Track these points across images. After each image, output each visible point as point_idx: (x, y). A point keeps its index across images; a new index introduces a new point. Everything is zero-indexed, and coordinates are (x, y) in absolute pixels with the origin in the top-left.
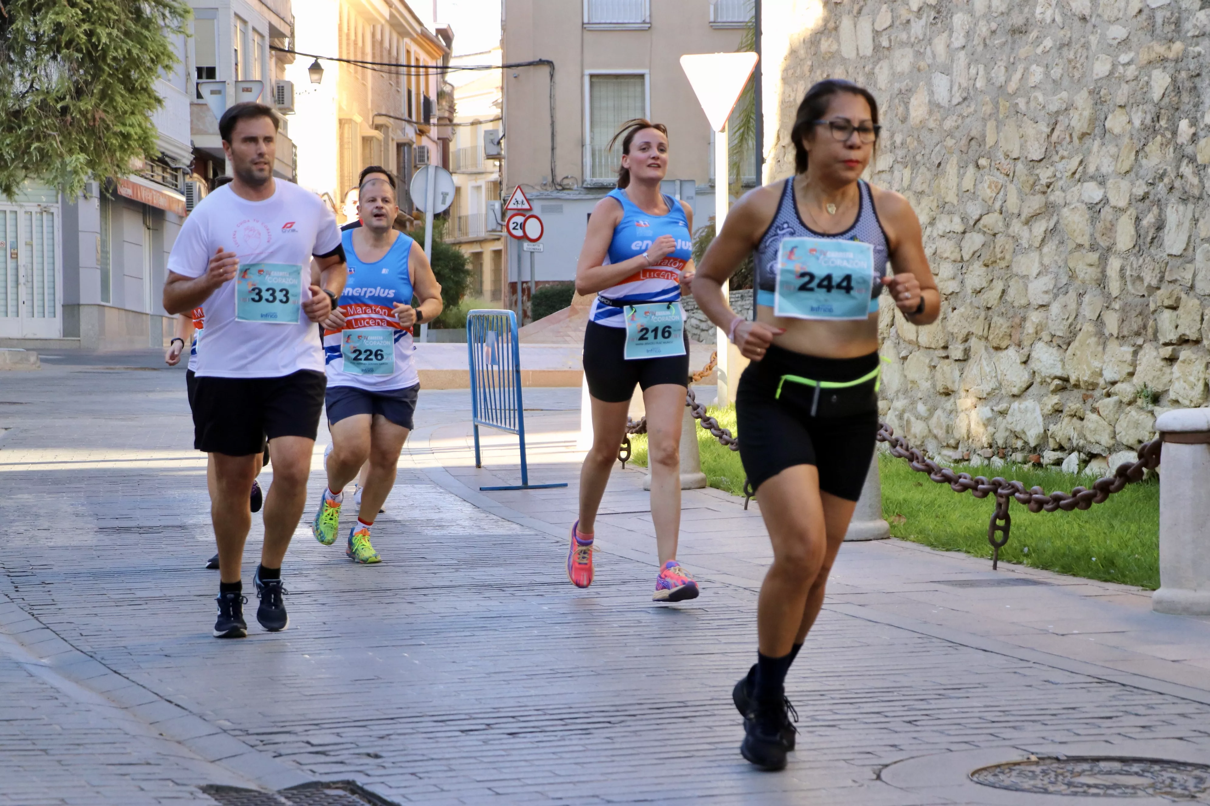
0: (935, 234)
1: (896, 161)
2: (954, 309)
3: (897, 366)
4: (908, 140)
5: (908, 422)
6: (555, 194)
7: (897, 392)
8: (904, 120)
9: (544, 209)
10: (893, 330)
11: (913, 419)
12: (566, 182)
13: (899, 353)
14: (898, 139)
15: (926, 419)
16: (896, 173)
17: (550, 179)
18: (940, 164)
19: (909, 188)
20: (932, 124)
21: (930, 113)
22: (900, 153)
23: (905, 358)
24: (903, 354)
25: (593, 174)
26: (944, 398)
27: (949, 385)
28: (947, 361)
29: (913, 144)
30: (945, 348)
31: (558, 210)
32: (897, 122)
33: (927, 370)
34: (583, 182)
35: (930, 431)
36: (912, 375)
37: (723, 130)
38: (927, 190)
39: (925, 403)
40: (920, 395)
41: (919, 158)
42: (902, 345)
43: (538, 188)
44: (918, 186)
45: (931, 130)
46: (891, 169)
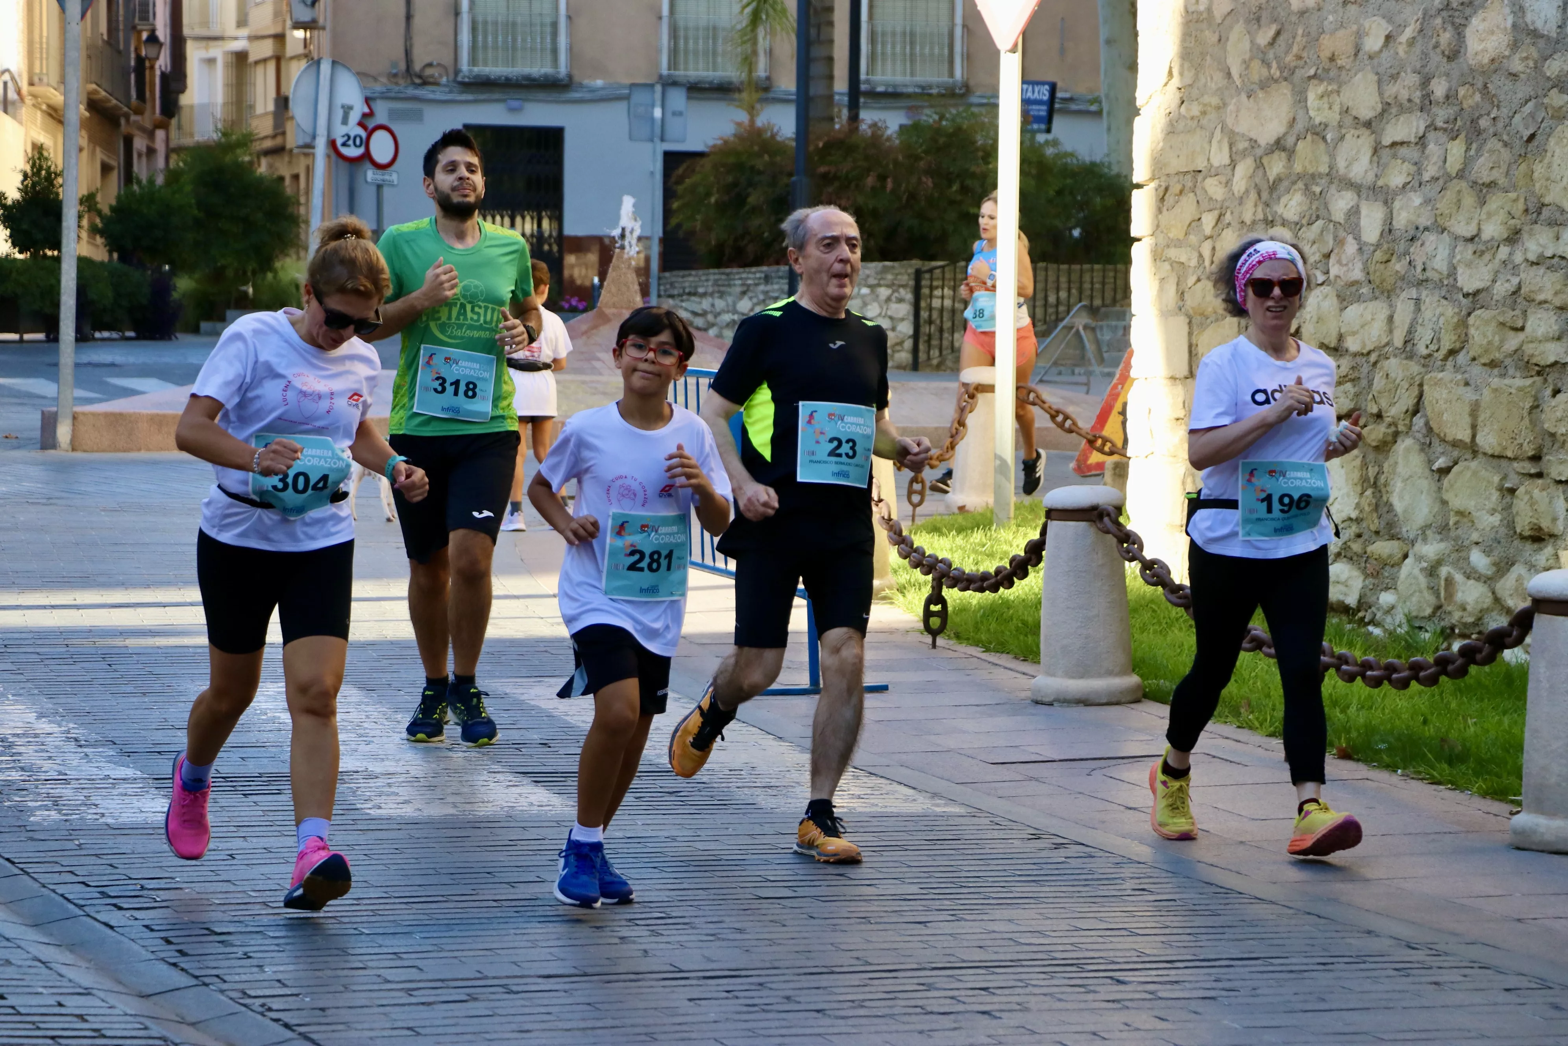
0: (1518, 258)
1: (1432, 127)
2: (1556, 392)
3: (1425, 484)
4: (1462, 92)
5: (1449, 581)
7: (1424, 529)
8: (1453, 55)
10: (1419, 422)
11: (1459, 577)
12: (428, 72)
13: (1430, 462)
14: (1439, 88)
15: (1488, 580)
16: (1432, 147)
18: (1532, 137)
19: (1461, 175)
20: (1516, 65)
21: (1515, 46)
22: (1442, 115)
23: (1445, 471)
24: (1441, 463)
26: (1529, 547)
27: (1545, 524)
28: (1540, 481)
29: (1471, 98)
30: (1536, 458)
32: (1436, 58)
33: (1495, 496)
35: (1497, 600)
36: (1457, 502)
38: (1502, 181)
39: (1487, 552)
40: (1475, 536)
41: (1484, 123)
42: (1438, 448)
44: (1482, 170)
45: (1514, 76)
46: (1422, 141)
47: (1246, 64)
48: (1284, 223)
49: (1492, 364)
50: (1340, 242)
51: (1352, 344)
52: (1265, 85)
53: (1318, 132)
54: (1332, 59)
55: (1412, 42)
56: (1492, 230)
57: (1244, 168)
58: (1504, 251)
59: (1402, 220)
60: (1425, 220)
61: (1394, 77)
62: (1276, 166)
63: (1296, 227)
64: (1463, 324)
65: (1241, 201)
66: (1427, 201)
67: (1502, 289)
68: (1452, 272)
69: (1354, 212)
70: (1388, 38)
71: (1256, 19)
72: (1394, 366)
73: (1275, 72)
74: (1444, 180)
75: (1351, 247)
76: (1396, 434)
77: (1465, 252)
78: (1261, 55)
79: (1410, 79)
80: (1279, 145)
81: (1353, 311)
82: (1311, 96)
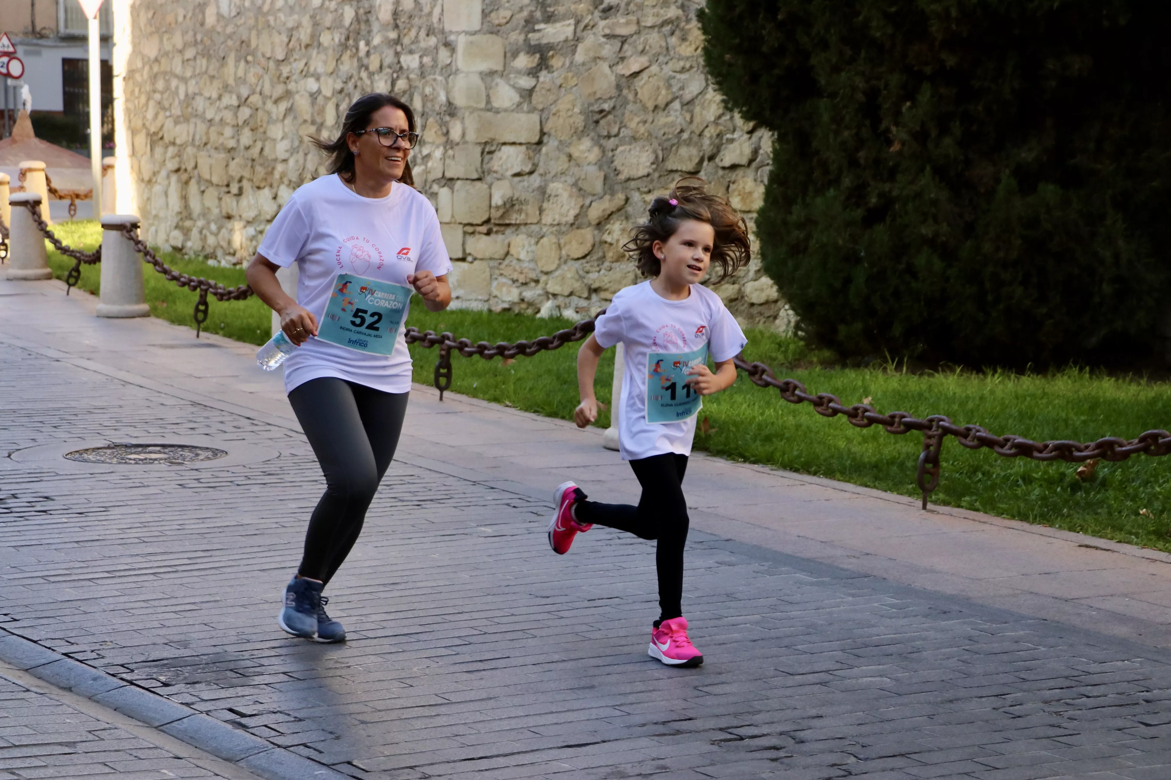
0: (222, 106)
1: (197, 53)
2: (233, 159)
3: (198, 197)
4: (205, 39)
5: (205, 236)
6: (35, 41)
7: (199, 215)
8: (202, 24)
9: (27, 53)
10: (196, 172)
11: (208, 234)
12: (44, 32)
13: (200, 187)
14: (199, 37)
15: (216, 235)
16: (198, 61)
17: (30, 28)
18: (224, 58)
19: (206, 72)
20: (219, 29)
21: (218, 21)
22: (200, 47)
23: (203, 192)
24: (202, 188)
25: (66, 26)
26: (227, 220)
27: (230, 212)
28: (229, 195)
29: (208, 42)
30: (228, 185)
31: (38, 53)
32: (198, 25)
33: (217, 201)
34: (58, 32)
35: (218, 243)
36: (208, 204)
37: (95, 18)
38: (216, 75)
39: (216, 224)
40: (212, 218)
41: (211, 52)
42: (202, 182)
43: (21, 35)
44: (211, 72)
45: (219, 33)
46: (195, 58)
47: (145, 25)
48: (159, 92)
49: (216, 148)
50: (174, 99)
51: (178, 141)
52: (151, 34)
53: (167, 54)
54: (170, 24)
55: (191, 18)
56: (215, 95)
57: (147, 68)
58: (218, 103)
59: (191, 91)
60: (197, 91)
61: (187, 32)
62: (156, 69)
63: (162, 93)
64: (207, 133)
65: (146, 82)
66: (197, 83)
67: (217, 119)
68: (204, 112)
69: (177, 88)
70: (185, 17)
71: (148, 8)
72: (190, 150)
73: (154, 29)
74: (201, 74)
75: (176, 102)
76: (190, 178)
77: (208, 103)
78: (150, 22)
79: (191, 33)
80: (156, 60)
81: (178, 128)
82: (165, 39)
